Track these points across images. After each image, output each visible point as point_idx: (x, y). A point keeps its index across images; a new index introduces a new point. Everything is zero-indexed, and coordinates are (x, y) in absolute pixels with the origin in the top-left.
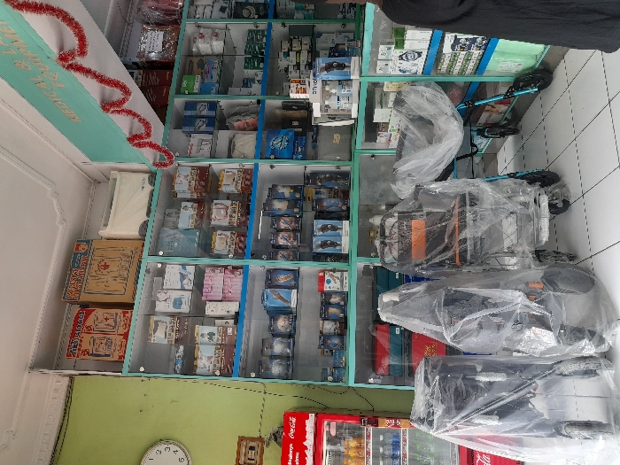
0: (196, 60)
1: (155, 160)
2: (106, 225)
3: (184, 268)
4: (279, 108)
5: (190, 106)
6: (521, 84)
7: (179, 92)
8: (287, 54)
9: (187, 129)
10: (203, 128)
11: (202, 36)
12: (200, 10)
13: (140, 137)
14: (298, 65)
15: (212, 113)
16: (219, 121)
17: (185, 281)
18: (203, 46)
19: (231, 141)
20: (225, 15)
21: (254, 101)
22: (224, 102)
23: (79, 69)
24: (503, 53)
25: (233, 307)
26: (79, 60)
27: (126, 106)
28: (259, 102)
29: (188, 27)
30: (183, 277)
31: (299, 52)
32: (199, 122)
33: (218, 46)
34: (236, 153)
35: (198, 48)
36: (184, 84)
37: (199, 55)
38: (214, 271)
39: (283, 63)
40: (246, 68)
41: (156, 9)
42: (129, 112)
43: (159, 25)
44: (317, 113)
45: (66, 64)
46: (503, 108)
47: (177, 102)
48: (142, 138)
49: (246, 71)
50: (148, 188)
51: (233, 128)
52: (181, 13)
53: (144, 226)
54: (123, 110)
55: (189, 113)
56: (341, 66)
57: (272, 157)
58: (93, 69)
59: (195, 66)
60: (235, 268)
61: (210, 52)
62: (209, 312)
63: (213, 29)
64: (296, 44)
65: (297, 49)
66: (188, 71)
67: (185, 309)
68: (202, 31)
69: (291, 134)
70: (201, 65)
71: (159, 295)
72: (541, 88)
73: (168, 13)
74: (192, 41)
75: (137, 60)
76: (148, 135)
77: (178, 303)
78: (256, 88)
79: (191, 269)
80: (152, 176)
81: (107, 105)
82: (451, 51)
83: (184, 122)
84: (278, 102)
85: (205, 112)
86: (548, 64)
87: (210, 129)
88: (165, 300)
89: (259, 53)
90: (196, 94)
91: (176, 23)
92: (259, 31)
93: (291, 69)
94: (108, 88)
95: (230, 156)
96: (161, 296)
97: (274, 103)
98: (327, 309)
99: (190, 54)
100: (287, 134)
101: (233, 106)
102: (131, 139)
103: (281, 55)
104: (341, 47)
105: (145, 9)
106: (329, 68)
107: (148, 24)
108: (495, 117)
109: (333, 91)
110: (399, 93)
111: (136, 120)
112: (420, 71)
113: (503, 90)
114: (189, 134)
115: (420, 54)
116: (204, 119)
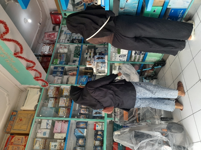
0: (59, 55)
1: (42, 84)
2: (23, 106)
3: (48, 121)
5: (55, 68)
7: (52, 63)
8: (87, 54)
9: (54, 75)
10: (59, 75)
11: (61, 48)
12: (61, 41)
14: (90, 57)
15: (63, 70)
16: (64, 73)
17: (48, 126)
18: (61, 51)
19: (68, 79)
20: (69, 42)
22: (67, 67)
23: (20, 57)
25: (64, 135)
27: (34, 68)
29: (57, 45)
30: (47, 124)
31: (90, 53)
32: (58, 73)
33: (66, 51)
34: (69, 83)
35: (60, 51)
36: (54, 61)
37: (60, 53)
38: (58, 122)
39: (85, 56)
41: (48, 40)
42: (35, 70)
43: (49, 44)
44: (95, 71)
46: (152, 71)
47: (52, 67)
48: (38, 78)
49: (74, 58)
50: (39, 93)
51: (69, 75)
52: (56, 41)
53: (36, 106)
54: (33, 69)
55: (55, 70)
56: (102, 58)
57: (81, 84)
58: (25, 57)
59: (58, 56)
60: (66, 121)
61: (63, 52)
62: (55, 137)
63: (65, 46)
64: (90, 51)
66: (56, 58)
67: (47, 136)
68: (61, 46)
69: (87, 77)
70: (60, 56)
71: (38, 131)
72: (162, 66)
73: (52, 41)
74: (58, 49)
75: (40, 54)
76: (41, 77)
77: (45, 134)
78: (77, 63)
79: (50, 122)
80: (41, 89)
81: (28, 68)
83: (54, 73)
84: (84, 67)
85: (60, 70)
86: (164, 59)
87: (61, 75)
88: (40, 133)
89: (78, 53)
90: (58, 64)
91: (54, 44)
92: (78, 47)
93: (88, 58)
94: (29, 63)
95: (67, 84)
96: (39, 131)
97: (82, 68)
98: (96, 137)
99: (57, 53)
101: (69, 68)
102: (35, 78)
103: (85, 54)
104: (102, 52)
105: (45, 40)
107: (45, 44)
108: (149, 74)
109: (100, 65)
110: (119, 66)
111: (37, 72)
113: (151, 66)
114: (55, 76)
115: (125, 56)
116: (60, 72)
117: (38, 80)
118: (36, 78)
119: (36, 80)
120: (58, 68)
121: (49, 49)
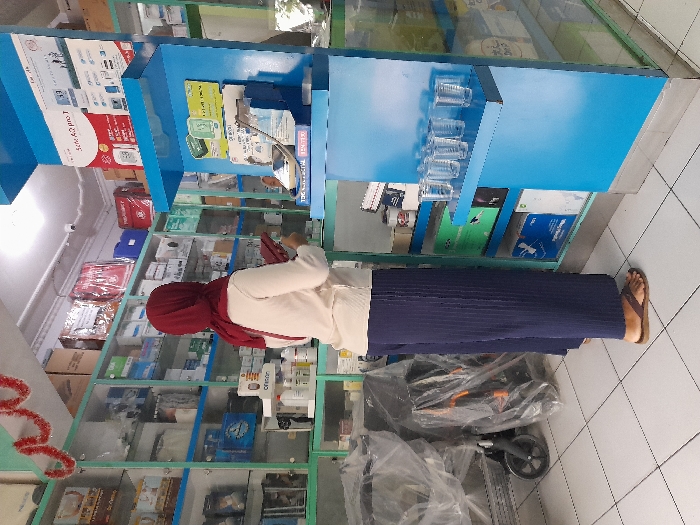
7: (103, 376)
13: (33, 440)
15: (141, 401)
21: (196, 387)
28: (200, 389)
34: (161, 454)
36: (112, 366)
40: (190, 350)
42: (23, 412)
47: (99, 389)
48: (35, 442)
49: (190, 353)
54: (15, 411)
55: (112, 401)
57: (209, 458)
76: (44, 439)
78: (201, 371)
80: (41, 487)
85: (133, 400)
95: (154, 458)
102: (19, 444)
117: (30, 451)
118: (25, 445)
119: (23, 451)
120: (126, 392)
121: (97, 319)
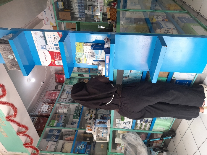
0: (57, 115)
4: (82, 133)
5: (51, 131)
6: (165, 135)
7: (48, 125)
8: (88, 115)
9: (48, 139)
10: (54, 139)
11: (61, 108)
12: (62, 100)
13: (28, 144)
14: (91, 119)
15: (59, 134)
16: (60, 137)
18: (60, 111)
19: (63, 145)
20: (70, 102)
21: (74, 130)
22: (63, 130)
23: (12, 121)
24: (158, 125)
26: (13, 118)
27: (25, 133)
28: (76, 131)
29: (57, 104)
31: (92, 114)
32: (53, 137)
33: (65, 111)
34: (64, 150)
35: (59, 111)
36: (51, 122)
37: (59, 113)
39: (86, 117)
40: (73, 118)
41: (49, 99)
43: (48, 103)
44: (95, 138)
45: (8, 119)
46: (161, 142)
47: (47, 129)
49: (73, 119)
51: (65, 140)
52: (56, 100)
54: (24, 135)
55: (50, 133)
56: (104, 123)
57: (77, 152)
58: (17, 121)
59: (56, 117)
61: (62, 112)
63: (65, 106)
64: (91, 112)
65: (91, 113)
66: (53, 118)
68: (61, 106)
69: (86, 144)
70: (59, 116)
72: (172, 137)
73: (52, 100)
74: (57, 109)
75: (37, 114)
76: (31, 143)
81: (19, 133)
82: (140, 123)
83: (48, 137)
84: (82, 131)
85: (56, 133)
86: (173, 129)
87: (56, 140)
89: (79, 114)
90: (54, 126)
91: (54, 103)
92: (80, 107)
93: (88, 119)
94: (21, 128)
95: (61, 151)
99: (56, 113)
100: (84, 143)
101: (67, 131)
103: (86, 115)
104: (104, 116)
105: (45, 99)
106: (100, 123)
107: (44, 103)
108: (158, 145)
109: (101, 131)
110: (123, 135)
111: (28, 138)
112: (130, 128)
114: (48, 141)
115: (130, 123)
116: (55, 136)
119: (25, 147)
120: (54, 131)
121: (48, 109)
